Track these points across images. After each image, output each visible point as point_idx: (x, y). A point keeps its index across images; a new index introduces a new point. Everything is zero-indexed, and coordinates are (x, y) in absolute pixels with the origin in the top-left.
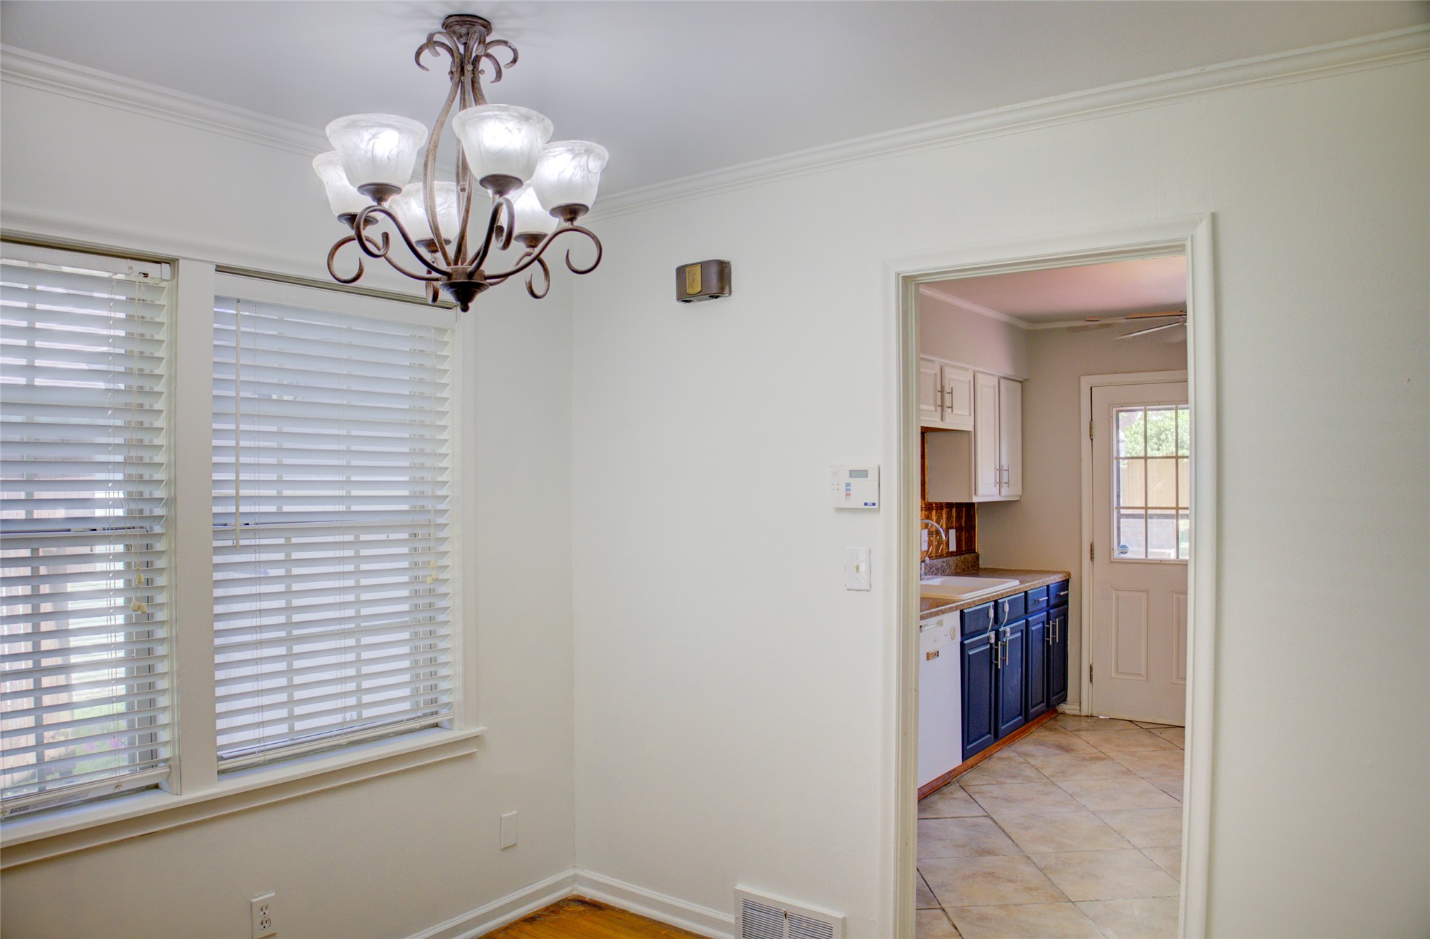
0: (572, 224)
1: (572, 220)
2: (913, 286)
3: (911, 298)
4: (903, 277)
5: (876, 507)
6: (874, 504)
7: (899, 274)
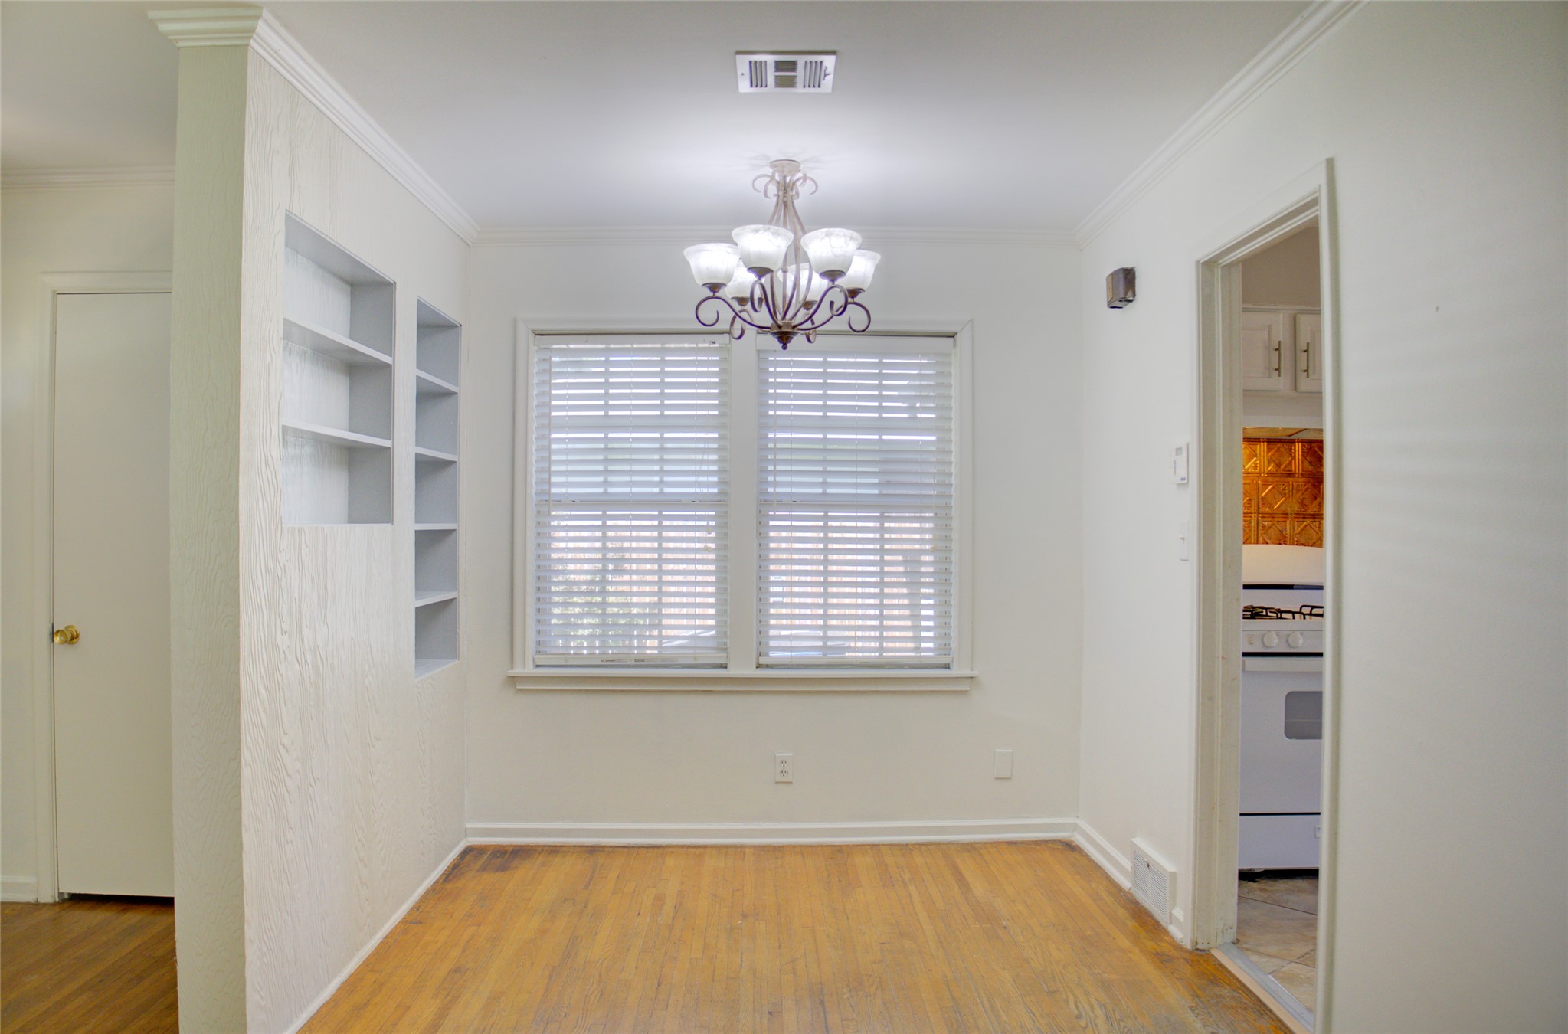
0: (833, 283)
1: (833, 281)
2: (1220, 270)
3: (1218, 282)
4: (1203, 263)
5: (1185, 481)
6: (1184, 479)
7: (1198, 262)
